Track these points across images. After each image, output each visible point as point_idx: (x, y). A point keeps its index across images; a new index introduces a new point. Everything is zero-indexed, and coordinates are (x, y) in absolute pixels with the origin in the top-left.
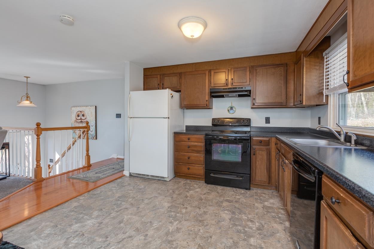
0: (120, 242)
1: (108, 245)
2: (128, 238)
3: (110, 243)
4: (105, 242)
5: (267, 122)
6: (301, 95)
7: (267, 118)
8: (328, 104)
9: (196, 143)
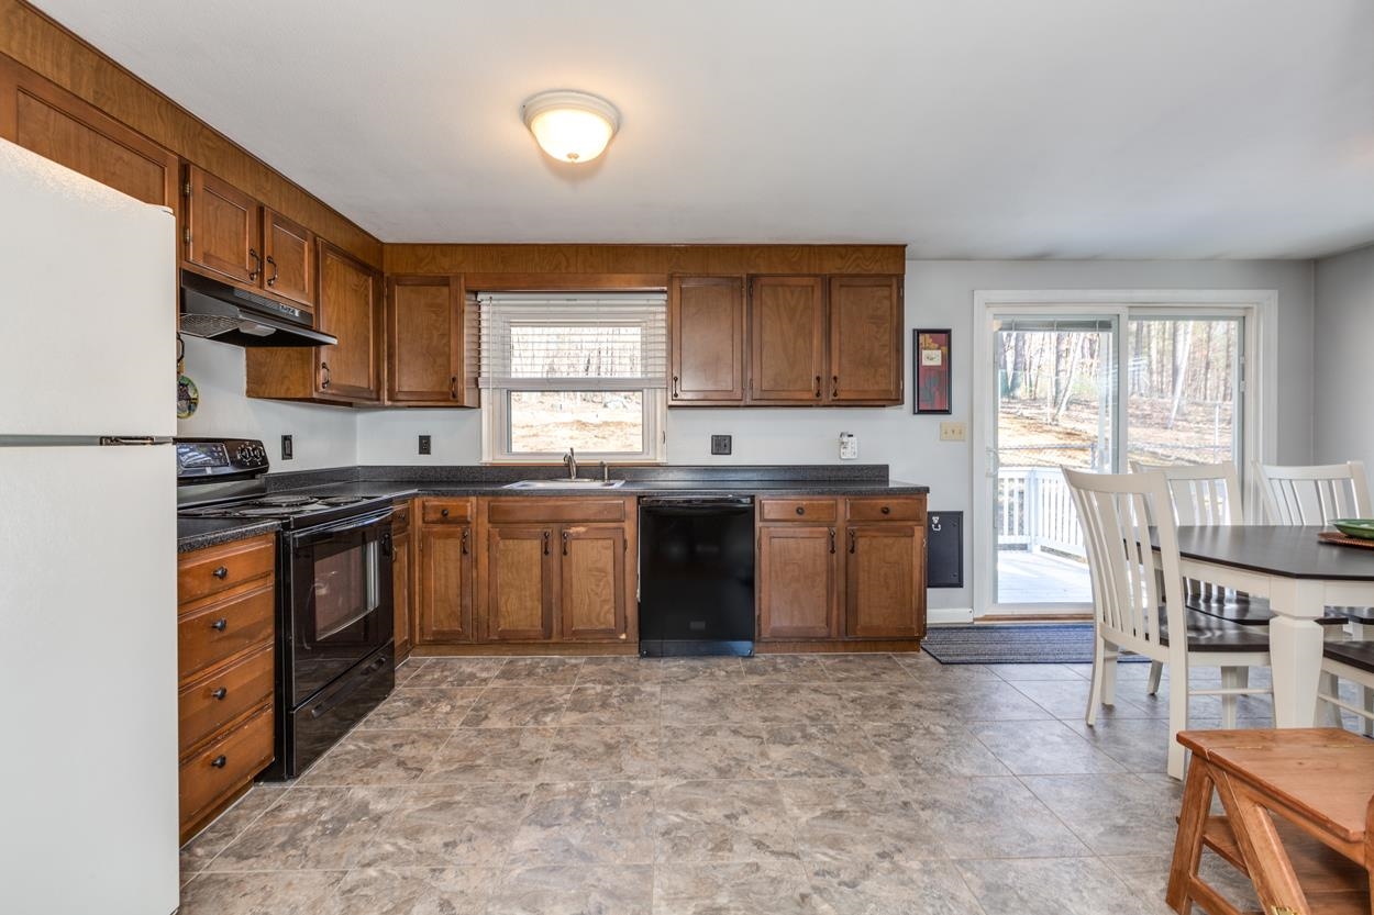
0: (793, 855)
1: (824, 875)
2: (768, 847)
3: (817, 874)
4: (822, 887)
5: (287, 454)
6: (454, 379)
7: (287, 439)
8: (480, 407)
9: (241, 590)
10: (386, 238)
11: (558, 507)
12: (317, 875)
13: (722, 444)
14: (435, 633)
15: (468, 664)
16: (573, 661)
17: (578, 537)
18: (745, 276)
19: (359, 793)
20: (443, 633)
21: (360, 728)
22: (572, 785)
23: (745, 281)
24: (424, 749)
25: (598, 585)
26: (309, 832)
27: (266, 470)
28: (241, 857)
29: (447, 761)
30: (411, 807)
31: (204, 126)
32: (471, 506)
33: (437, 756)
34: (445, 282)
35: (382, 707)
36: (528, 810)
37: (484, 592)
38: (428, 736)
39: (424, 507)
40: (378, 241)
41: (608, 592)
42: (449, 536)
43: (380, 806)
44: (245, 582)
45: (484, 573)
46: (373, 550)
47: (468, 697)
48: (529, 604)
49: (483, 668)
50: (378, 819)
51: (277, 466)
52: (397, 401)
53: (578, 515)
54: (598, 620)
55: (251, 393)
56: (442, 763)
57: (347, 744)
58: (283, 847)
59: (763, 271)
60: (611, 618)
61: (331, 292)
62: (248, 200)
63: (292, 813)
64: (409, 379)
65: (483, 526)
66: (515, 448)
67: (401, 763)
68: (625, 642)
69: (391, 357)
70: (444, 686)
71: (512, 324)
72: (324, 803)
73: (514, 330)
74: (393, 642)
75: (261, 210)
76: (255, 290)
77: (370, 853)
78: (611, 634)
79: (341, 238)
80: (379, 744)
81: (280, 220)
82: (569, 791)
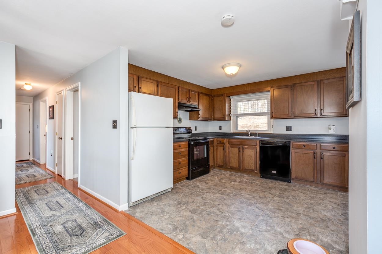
2: (259, 208)
5: (196, 130)
6: (224, 115)
7: (196, 127)
8: (231, 120)
9: (183, 149)
10: (212, 89)
11: (242, 142)
12: (189, 190)
13: (289, 128)
14: (219, 165)
15: (224, 172)
16: (245, 175)
17: (246, 148)
18: (292, 84)
19: (198, 184)
20: (220, 165)
21: (202, 177)
22: (230, 191)
23: (292, 86)
24: (210, 181)
25: (250, 160)
26: (190, 186)
27: (191, 132)
28: (181, 186)
29: (212, 184)
30: (204, 187)
31: (181, 80)
32: (226, 140)
33: (211, 183)
34: (222, 95)
35: (207, 175)
36: (220, 192)
37: (227, 158)
38: (211, 180)
39: (217, 140)
40: (211, 89)
41: (252, 161)
42: (221, 146)
43: (200, 186)
44: (183, 148)
45: (227, 154)
46: (205, 146)
47: (222, 177)
48: (236, 162)
49: (227, 173)
50: (199, 187)
51: (193, 131)
52: (215, 119)
53: (246, 144)
54: (250, 167)
55: (190, 119)
56: (211, 184)
57: (199, 178)
58: (186, 187)
59: (298, 82)
60: (253, 167)
61: (201, 101)
62: (187, 89)
63: (189, 184)
64: (217, 115)
65: (227, 145)
66: (239, 129)
67: (205, 182)
68: (256, 173)
69: (213, 111)
70: (218, 174)
71: (237, 102)
72: (193, 184)
73: (238, 103)
74: (209, 164)
75: (189, 90)
76: (188, 103)
77: (196, 190)
78: (253, 171)
79: (203, 91)
80: (204, 179)
81: (192, 91)
82: (229, 192)
